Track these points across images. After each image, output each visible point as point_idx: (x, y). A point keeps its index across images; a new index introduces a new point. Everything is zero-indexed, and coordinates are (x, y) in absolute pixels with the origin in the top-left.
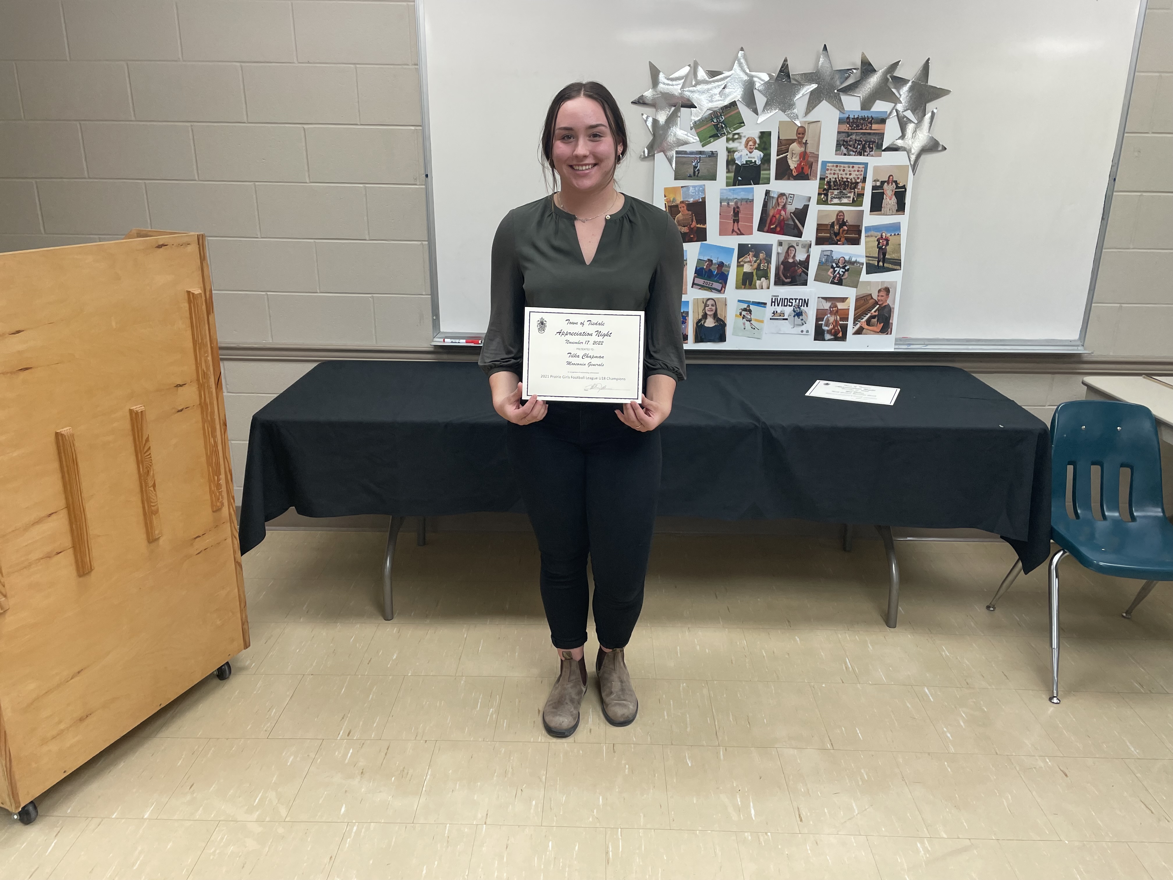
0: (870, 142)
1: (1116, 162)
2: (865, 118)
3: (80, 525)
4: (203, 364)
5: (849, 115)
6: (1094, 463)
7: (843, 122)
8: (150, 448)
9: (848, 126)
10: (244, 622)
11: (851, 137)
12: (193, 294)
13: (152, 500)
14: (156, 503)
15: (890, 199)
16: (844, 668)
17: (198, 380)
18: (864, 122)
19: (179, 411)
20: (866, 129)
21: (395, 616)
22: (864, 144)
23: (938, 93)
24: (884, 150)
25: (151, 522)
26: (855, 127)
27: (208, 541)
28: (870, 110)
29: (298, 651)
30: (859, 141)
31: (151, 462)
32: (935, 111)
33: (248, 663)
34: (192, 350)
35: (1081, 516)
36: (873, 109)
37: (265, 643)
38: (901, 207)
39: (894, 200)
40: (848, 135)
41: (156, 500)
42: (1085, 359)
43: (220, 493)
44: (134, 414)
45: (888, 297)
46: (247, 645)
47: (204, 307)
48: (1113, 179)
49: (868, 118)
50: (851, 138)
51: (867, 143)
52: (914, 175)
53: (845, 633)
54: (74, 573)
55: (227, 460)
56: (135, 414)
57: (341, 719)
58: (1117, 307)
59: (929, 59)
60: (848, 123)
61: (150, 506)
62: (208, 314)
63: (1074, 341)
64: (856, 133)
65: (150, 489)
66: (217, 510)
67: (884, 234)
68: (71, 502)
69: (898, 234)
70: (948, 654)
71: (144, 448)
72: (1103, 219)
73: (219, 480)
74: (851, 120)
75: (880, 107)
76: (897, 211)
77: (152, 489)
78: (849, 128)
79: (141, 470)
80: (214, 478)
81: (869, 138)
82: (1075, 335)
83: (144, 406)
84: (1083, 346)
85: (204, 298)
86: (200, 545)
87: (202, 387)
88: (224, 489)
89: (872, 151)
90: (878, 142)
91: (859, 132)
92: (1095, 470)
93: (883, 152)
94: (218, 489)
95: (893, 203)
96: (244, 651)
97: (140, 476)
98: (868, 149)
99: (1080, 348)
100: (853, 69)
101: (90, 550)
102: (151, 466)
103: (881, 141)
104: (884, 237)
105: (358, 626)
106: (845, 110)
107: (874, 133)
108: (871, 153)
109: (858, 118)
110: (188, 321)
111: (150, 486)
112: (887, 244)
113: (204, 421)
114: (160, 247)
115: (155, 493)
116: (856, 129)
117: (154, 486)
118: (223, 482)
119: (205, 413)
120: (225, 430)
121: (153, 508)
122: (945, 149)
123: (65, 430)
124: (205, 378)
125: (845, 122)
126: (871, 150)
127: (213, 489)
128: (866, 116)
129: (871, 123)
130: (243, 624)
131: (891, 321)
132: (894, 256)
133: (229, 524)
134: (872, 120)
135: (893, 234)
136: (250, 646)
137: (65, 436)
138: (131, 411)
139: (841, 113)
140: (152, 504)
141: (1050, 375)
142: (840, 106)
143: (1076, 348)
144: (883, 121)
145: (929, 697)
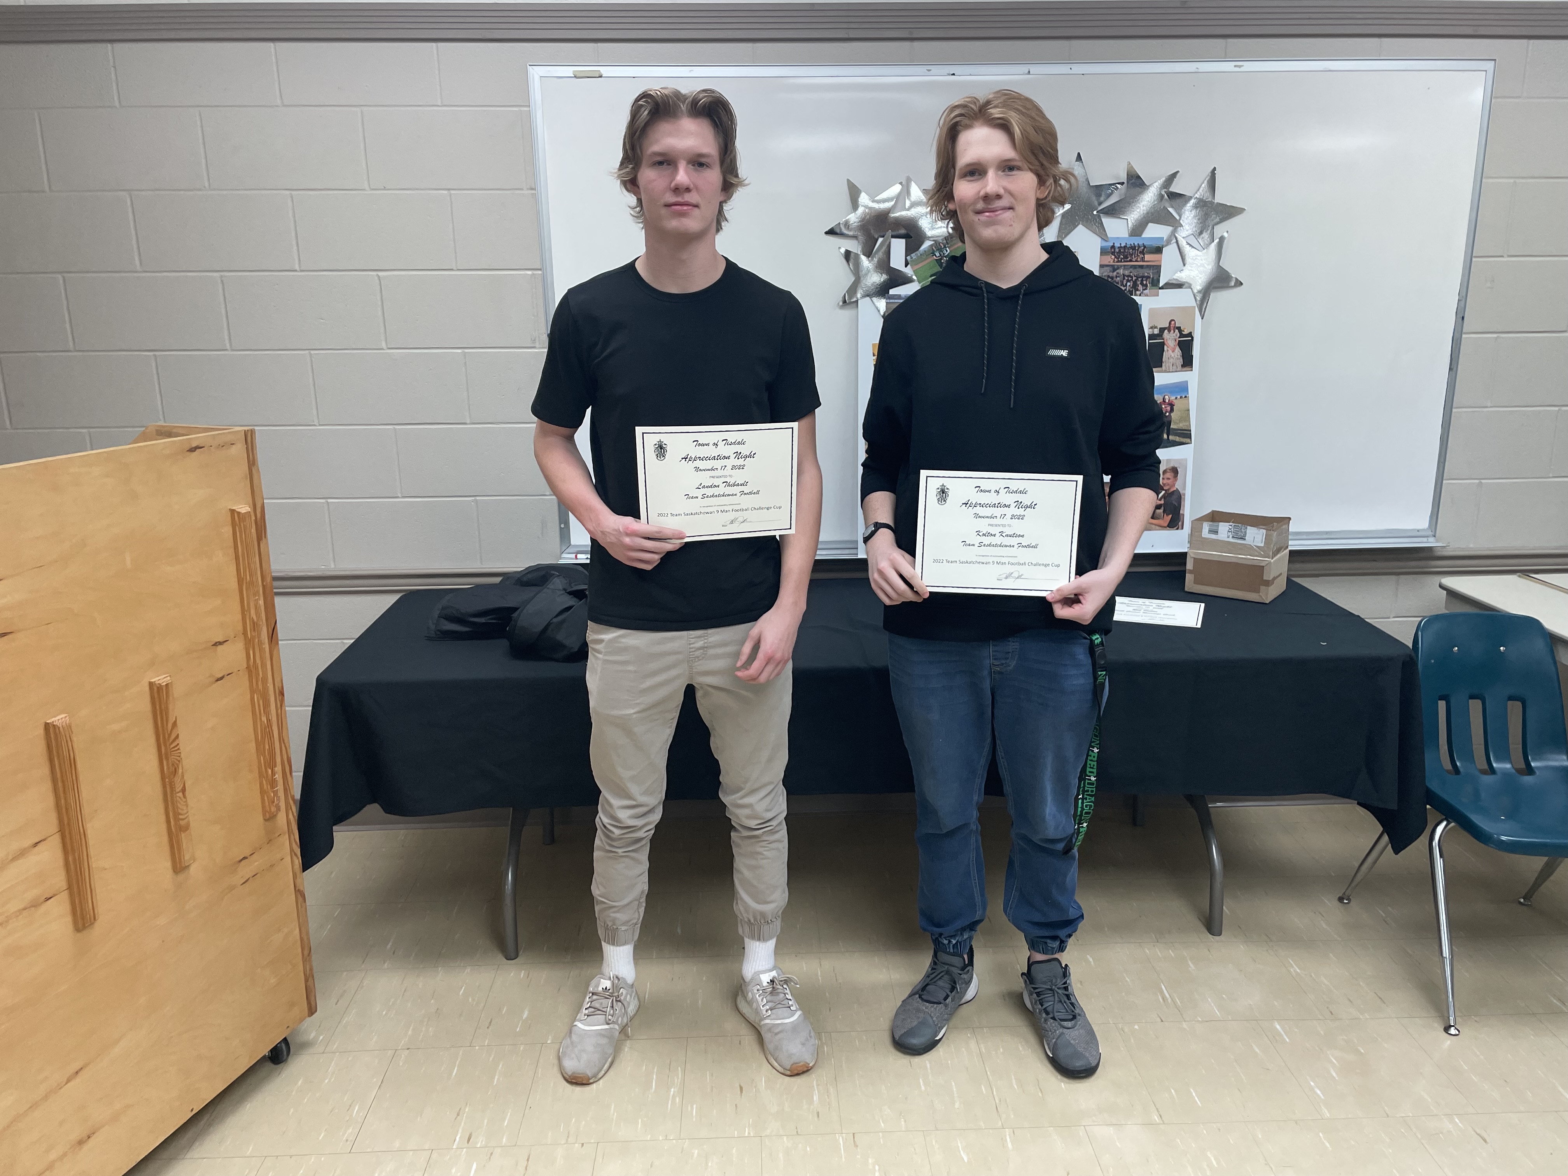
0: (1143, 277)
1: (1464, 294)
2: (1135, 247)
3: (79, 858)
4: (253, 612)
5: (1114, 243)
6: (1472, 697)
7: (1105, 253)
8: (177, 736)
9: (1113, 257)
10: (309, 978)
11: (1117, 271)
12: (239, 513)
13: (180, 811)
14: (186, 815)
15: (1173, 351)
16: (1161, 1000)
17: (245, 633)
18: (1134, 251)
19: (218, 680)
20: (1136, 261)
21: (521, 953)
22: (1136, 280)
23: (1229, 212)
24: (1162, 288)
25: (179, 843)
26: (1122, 259)
27: (256, 863)
28: (1141, 236)
29: (384, 1013)
30: (1128, 276)
31: (180, 756)
32: (1226, 235)
33: (312, 1035)
34: (237, 592)
35: (1461, 770)
36: (1143, 236)
37: (336, 1004)
38: (1187, 362)
39: (1178, 352)
40: (1114, 269)
41: (185, 811)
42: (1439, 554)
43: (275, 793)
44: (155, 689)
45: (1176, 480)
46: (312, 1011)
47: (253, 530)
48: (1461, 317)
49: (1139, 247)
50: (1117, 273)
51: (1140, 279)
52: (1202, 319)
53: (1154, 946)
54: (70, 927)
55: (284, 743)
56: (158, 688)
57: (456, 1116)
58: (1476, 483)
59: (1215, 169)
60: (1113, 253)
61: (177, 820)
62: (259, 540)
63: (1423, 530)
64: (1124, 266)
65: (178, 795)
66: (269, 818)
67: (1167, 397)
68: (66, 822)
69: (1185, 397)
70: (1298, 971)
71: (170, 735)
72: (1450, 369)
73: (273, 774)
74: (1117, 250)
75: (1155, 232)
76: (1183, 366)
77: (180, 794)
78: (1114, 260)
79: (165, 768)
80: (267, 771)
81: (1141, 272)
82: (1423, 523)
83: (170, 676)
84: (1435, 536)
85: (253, 518)
86: (246, 870)
87: (249, 643)
88: (280, 787)
89: (1146, 289)
90: (1153, 278)
91: (1128, 265)
92: (1475, 706)
93: (1160, 291)
94: (272, 787)
95: (1176, 356)
96: (309, 1019)
97: (163, 778)
98: (1140, 287)
99: (1431, 539)
100: (1119, 183)
101: (93, 891)
102: (179, 761)
103: (1157, 276)
104: (1167, 401)
105: (469, 970)
106: (1109, 236)
107: (1148, 266)
108: (1145, 292)
109: (1125, 247)
110: (231, 551)
111: (178, 790)
112: (1172, 410)
113: (252, 691)
114: (192, 450)
115: (184, 800)
116: (1125, 261)
117: (184, 790)
118: (278, 777)
119: (254, 680)
120: (282, 701)
121: (182, 823)
122: (1239, 283)
123: (59, 719)
124: (254, 630)
125: (1109, 252)
126: (1144, 288)
127: (265, 787)
128: (1136, 244)
129: (1143, 253)
130: (306, 981)
131: (1181, 512)
132: (1181, 425)
133: (287, 836)
134: (1144, 250)
135: (1179, 397)
136: (316, 1011)
137: (59, 728)
138: (151, 684)
139: (1103, 241)
140: (181, 817)
141: (1393, 577)
142: (1101, 231)
143: (1425, 540)
144: (1159, 250)
145: (1282, 1036)
